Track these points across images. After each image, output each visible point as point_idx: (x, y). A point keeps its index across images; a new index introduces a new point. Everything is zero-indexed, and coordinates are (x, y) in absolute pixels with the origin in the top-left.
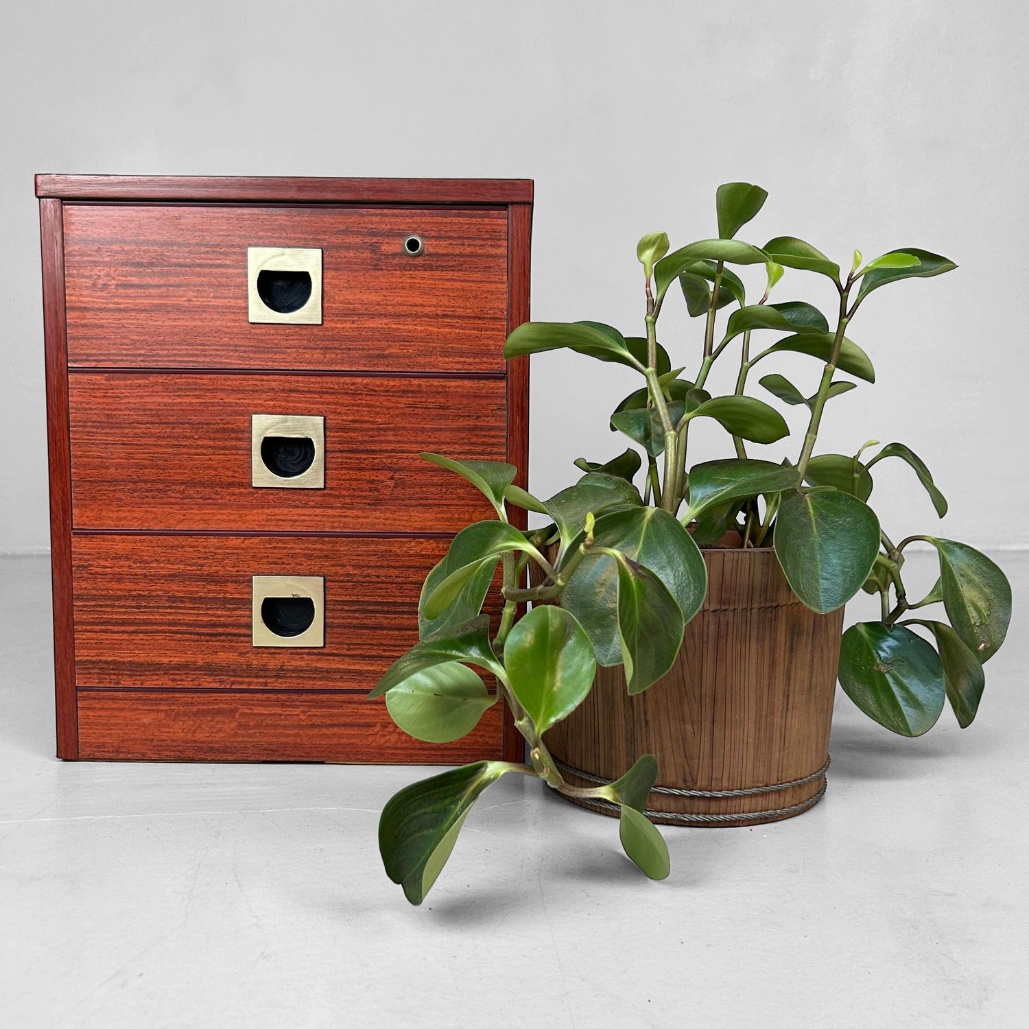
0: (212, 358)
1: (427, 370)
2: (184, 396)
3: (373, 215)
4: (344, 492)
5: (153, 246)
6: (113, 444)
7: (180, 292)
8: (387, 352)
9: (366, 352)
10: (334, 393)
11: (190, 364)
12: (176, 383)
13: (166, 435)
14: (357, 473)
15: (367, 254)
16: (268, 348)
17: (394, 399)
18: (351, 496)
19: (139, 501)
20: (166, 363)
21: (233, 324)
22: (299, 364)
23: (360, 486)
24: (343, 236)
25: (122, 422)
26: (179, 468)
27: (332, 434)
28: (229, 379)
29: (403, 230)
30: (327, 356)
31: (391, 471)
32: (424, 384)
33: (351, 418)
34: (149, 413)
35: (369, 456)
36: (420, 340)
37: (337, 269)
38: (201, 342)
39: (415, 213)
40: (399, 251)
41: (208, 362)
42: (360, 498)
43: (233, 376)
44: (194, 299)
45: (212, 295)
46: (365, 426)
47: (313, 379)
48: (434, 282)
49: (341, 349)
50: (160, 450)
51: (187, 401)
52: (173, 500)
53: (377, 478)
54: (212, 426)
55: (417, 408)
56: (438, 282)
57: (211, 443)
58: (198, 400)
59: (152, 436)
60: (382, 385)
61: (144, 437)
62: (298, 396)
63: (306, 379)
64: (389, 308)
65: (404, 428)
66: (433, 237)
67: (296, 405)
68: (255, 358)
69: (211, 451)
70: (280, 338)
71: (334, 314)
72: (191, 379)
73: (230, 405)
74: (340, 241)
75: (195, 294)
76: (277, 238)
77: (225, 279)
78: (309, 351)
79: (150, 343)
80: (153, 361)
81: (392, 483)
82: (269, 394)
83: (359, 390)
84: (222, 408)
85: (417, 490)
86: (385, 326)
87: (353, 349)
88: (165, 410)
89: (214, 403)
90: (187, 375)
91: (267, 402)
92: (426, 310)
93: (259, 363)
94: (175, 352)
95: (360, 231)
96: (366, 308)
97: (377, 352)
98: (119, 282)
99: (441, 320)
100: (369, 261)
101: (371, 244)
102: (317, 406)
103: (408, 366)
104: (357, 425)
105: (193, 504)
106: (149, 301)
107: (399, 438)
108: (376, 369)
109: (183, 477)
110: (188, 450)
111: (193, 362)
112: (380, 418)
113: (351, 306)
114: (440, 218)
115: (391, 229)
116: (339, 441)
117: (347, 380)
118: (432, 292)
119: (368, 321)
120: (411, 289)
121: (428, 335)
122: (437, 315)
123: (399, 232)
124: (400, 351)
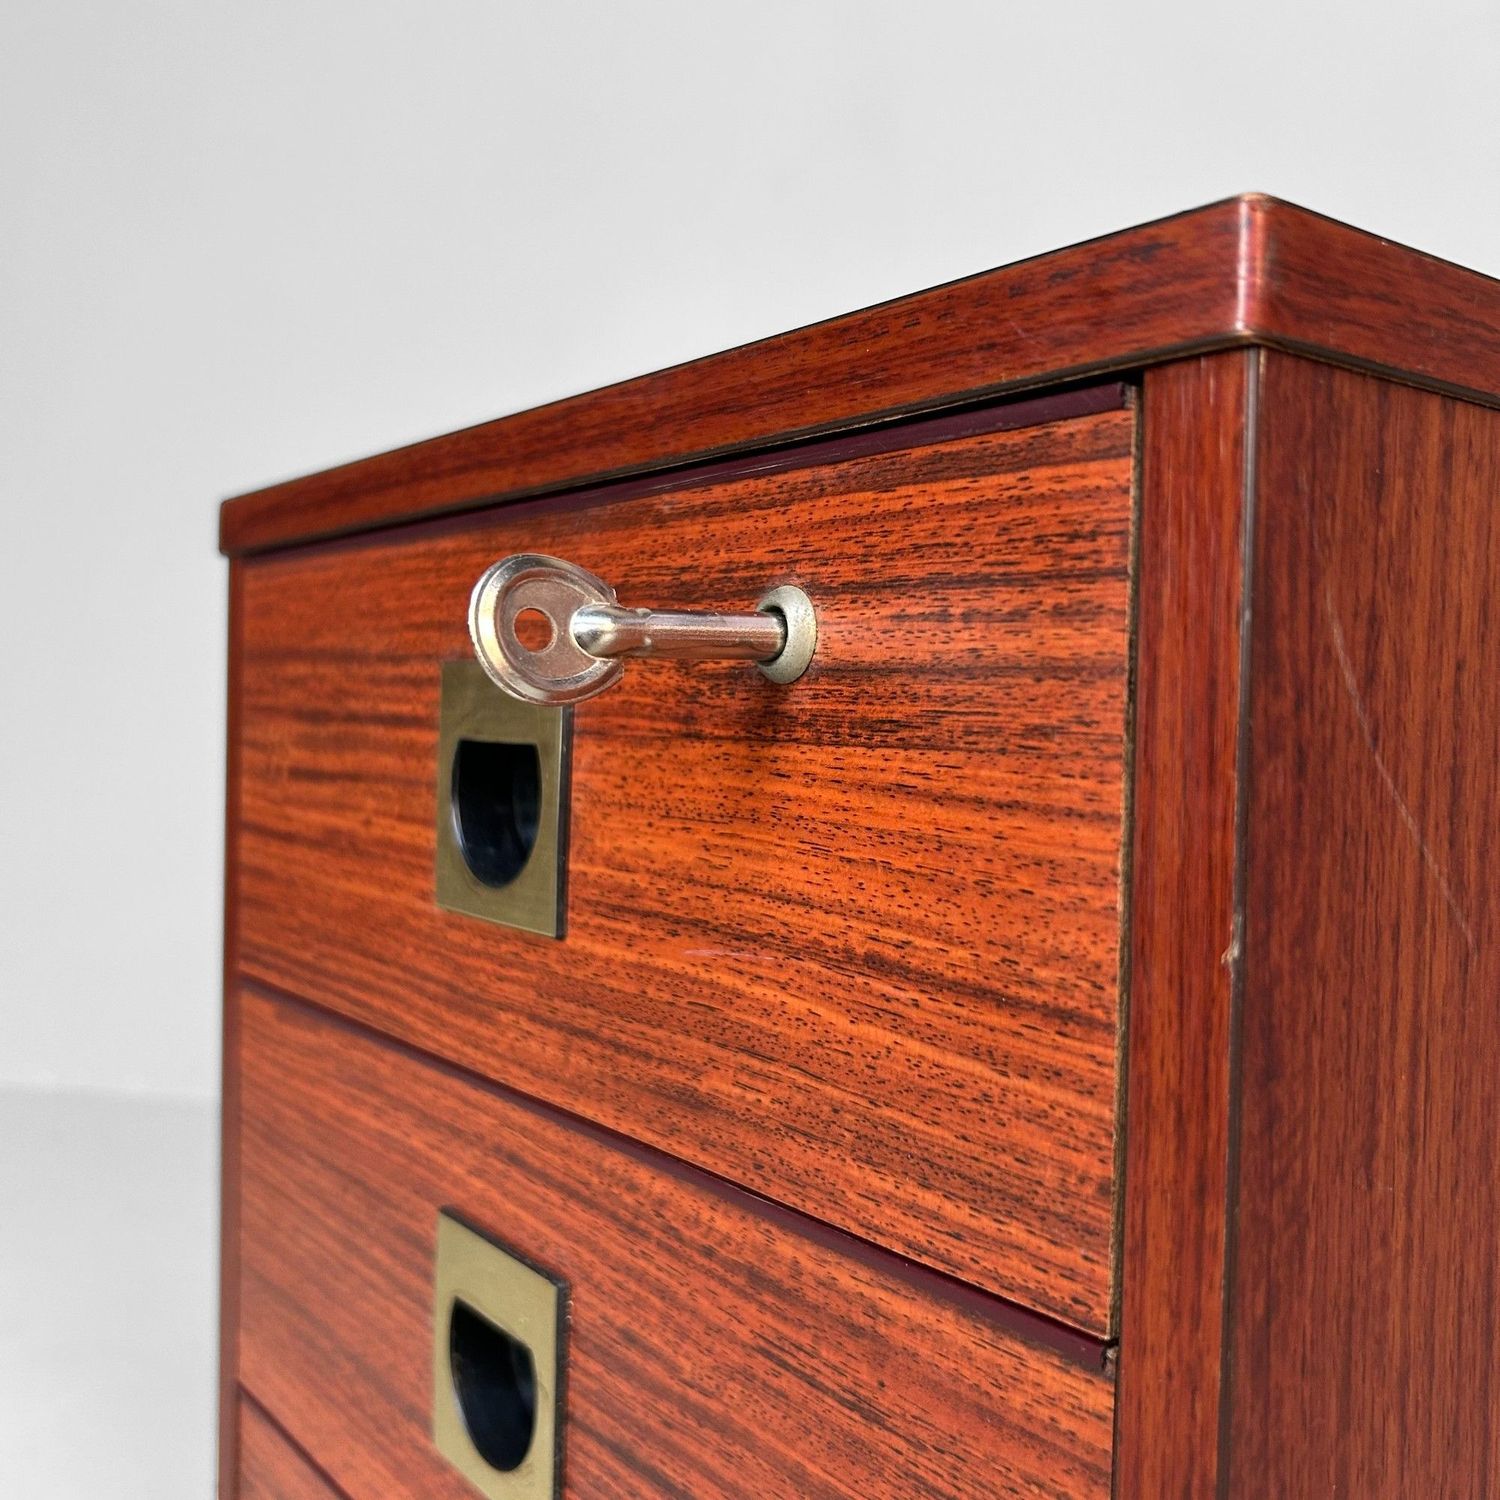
0: (390, 1004)
2: (361, 1102)
3: (686, 514)
5: (330, 664)
7: (357, 794)
8: (704, 1087)
9: (654, 1068)
10: (590, 1204)
12: (351, 1061)
15: (669, 676)
16: (470, 997)
17: (725, 1297)
22: (519, 1071)
27: (582, 1359)
28: (419, 1077)
29: (760, 565)
30: (572, 1058)
32: (808, 1265)
33: (622, 1319)
34: (317, 1127)
36: (793, 1057)
38: (380, 951)
39: (795, 487)
41: (386, 1014)
44: (374, 820)
45: (397, 810)
46: (652, 1368)
47: (552, 1134)
49: (601, 1041)
51: (364, 1119)
52: (340, 1397)
54: (393, 1213)
55: (786, 1367)
56: (855, 799)
57: (388, 1262)
58: (377, 1124)
59: (319, 1194)
60: (697, 1222)
61: (311, 1194)
63: (540, 1131)
64: (716, 897)
65: (749, 1439)
66: (844, 587)
67: (517, 1211)
68: (449, 1025)
69: (388, 1287)
70: (490, 967)
71: (590, 903)
72: (370, 1054)
73: (416, 1156)
75: (376, 804)
77: (415, 763)
78: (539, 1028)
79: (319, 934)
80: (321, 986)
82: (476, 1151)
83: (643, 1217)
84: (406, 1161)
86: (703, 975)
87: (626, 1050)
88: (336, 1130)
89: (396, 1141)
91: (472, 1179)
92: (820, 925)
93: (455, 1044)
94: (346, 969)
96: (660, 893)
97: (682, 1078)
98: (293, 763)
99: (860, 980)
103: (758, 1166)
106: (322, 818)
108: (677, 1147)
110: (361, 1266)
112: (688, 1357)
113: (628, 880)
114: (870, 495)
115: (729, 567)
118: (836, 844)
119: (663, 946)
120: (774, 825)
121: (819, 1044)
122: (849, 955)
123: (752, 578)
124: (737, 1091)
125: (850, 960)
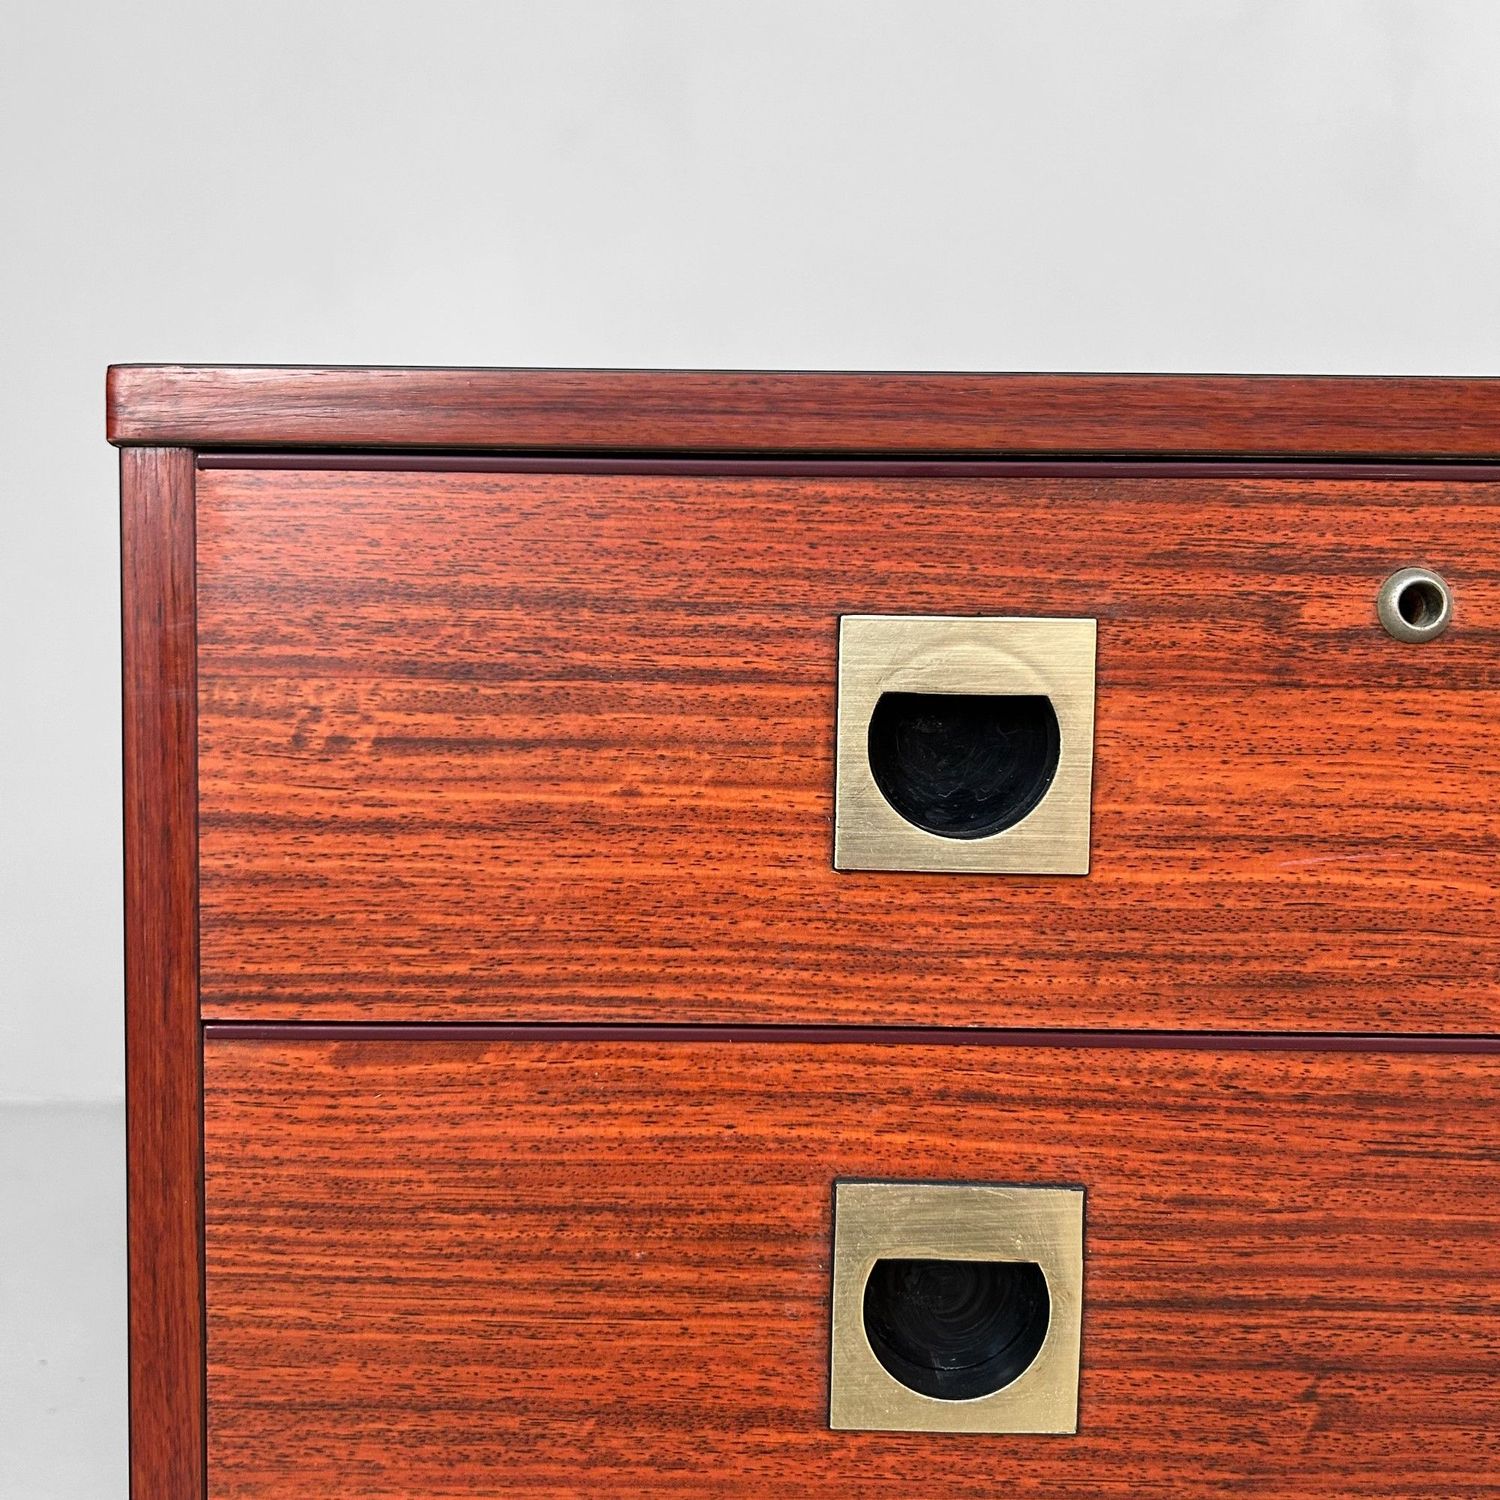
0: (702, 989)
1: (1449, 1029)
2: (601, 1115)
3: (1275, 499)
4: (1140, 1445)
5: (508, 607)
6: (353, 1281)
7: (597, 762)
8: (1310, 967)
9: (1236, 967)
10: (1116, 1106)
11: (627, 1011)
12: (575, 1073)
13: (535, 1249)
14: (1190, 1377)
15: (1250, 635)
16: (897, 953)
17: (1325, 1126)
18: (1165, 1457)
19: (437, 1472)
20: (543, 1007)
21: (780, 873)
22: (1005, 1010)
23: (1197, 1423)
24: (1167, 572)
25: (387, 1204)
26: (578, 1363)
27: (1107, 1246)
28: (756, 1059)
29: (1381, 550)
30: (1102, 981)
31: (1307, 1369)
32: (1431, 1072)
33: (1173, 1190)
34: (477, 1173)
35: (1232, 1320)
36: (1424, 924)
37: (1142, 686)
38: (668, 934)
39: (1423, 494)
40: (1366, 620)
41: (691, 1004)
42: (1196, 1465)
43: (773, 1046)
44: (646, 789)
45: (707, 774)
46: (1222, 1216)
47: (1045, 1057)
48: (1481, 729)
49: (1152, 958)
50: (513, 1300)
51: (613, 1132)
52: (554, 1470)
53: (1259, 1397)
54: (694, 1219)
55: (1404, 1154)
57: (688, 1276)
58: (648, 1131)
59: (486, 1252)
60: (1286, 1078)
61: (460, 1258)
62: (992, 1113)
63: (1022, 1059)
64: (1323, 816)
65: (1358, 1226)
66: (1485, 574)
67: (983, 1145)
68: (847, 989)
69: (687, 1304)
70: (938, 919)
71: (1127, 838)
72: (628, 1058)
73: (757, 1144)
74: (1157, 589)
75: (649, 771)
76: (938, 580)
77: (753, 721)
78: (1038, 963)
79: (488, 937)
80: (496, 1000)
81: (1310, 1413)
82: (894, 1108)
83: (1204, 1095)
84: (730, 1156)
85: (1395, 1435)
86: (1306, 879)
87: (1192, 958)
88: (534, 1162)
89: (701, 1139)
90: (614, 1046)
91: (887, 1137)
92: (1453, 823)
93: (863, 1006)
94: (573, 968)
95: (1228, 556)
96: (1243, 818)
97: (1277, 967)
98: (387, 732)
100: (1256, 656)
101: (1267, 600)
102: (1056, 1150)
103: (1384, 1014)
104: (1195, 1215)
105: (623, 1485)
106: (490, 796)
107: (1338, 1259)
108: (1272, 1025)
109: (590, 1393)
110: (610, 1302)
111: (639, 1001)
112: (1274, 1190)
113: (1190, 812)
115: (1338, 549)
116: (1131, 1269)
117: (1165, 1059)
118: (1474, 762)
119: (1246, 863)
120: (1400, 753)
121: (1456, 909)
123: (1369, 559)
124: (1357, 962)
125: (1492, 844)
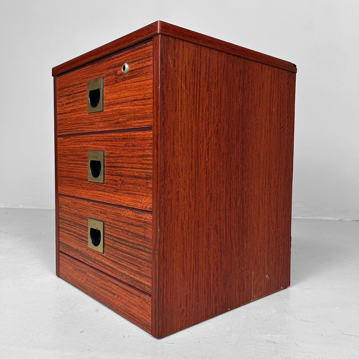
0: (81, 129)
1: (129, 128)
3: (115, 58)
4: (109, 185)
5: (71, 87)
6: (65, 163)
7: (75, 104)
9: (114, 121)
10: (106, 141)
12: (75, 139)
13: (74, 160)
14: (112, 177)
16: (92, 123)
17: (121, 143)
19: (69, 184)
22: (99, 129)
23: (113, 183)
24: (108, 70)
25: (66, 155)
26: (76, 173)
27: (106, 159)
30: (105, 124)
31: (120, 176)
32: (129, 134)
33: (110, 152)
34: (71, 151)
36: (127, 113)
37: (107, 85)
39: (126, 53)
40: (122, 72)
42: (112, 188)
44: (78, 106)
45: (81, 103)
46: (114, 155)
49: (108, 121)
50: (72, 165)
51: (77, 146)
52: (75, 185)
53: (117, 180)
54: (82, 156)
55: (127, 146)
56: (132, 84)
60: (118, 136)
63: (101, 135)
64: (120, 100)
65: (124, 156)
66: (131, 62)
67: (98, 146)
70: (94, 118)
71: (106, 106)
76: (94, 76)
78: (101, 123)
81: (120, 182)
82: (93, 142)
83: (112, 139)
84: (84, 149)
86: (118, 109)
87: (111, 121)
90: (77, 136)
91: (92, 146)
92: (129, 98)
93: (90, 130)
94: (75, 127)
95: (112, 66)
96: (114, 101)
97: (117, 121)
98: (66, 103)
99: (133, 102)
100: (114, 79)
101: (115, 72)
103: (124, 126)
105: (78, 187)
107: (122, 161)
108: (116, 129)
109: (77, 176)
110: (77, 166)
111: (78, 131)
112: (117, 151)
113: (110, 101)
114: (133, 52)
116: (108, 162)
118: (131, 89)
119: (114, 107)
120: (125, 89)
121: (130, 111)
122: (132, 100)
123: (122, 63)
124: (122, 119)
